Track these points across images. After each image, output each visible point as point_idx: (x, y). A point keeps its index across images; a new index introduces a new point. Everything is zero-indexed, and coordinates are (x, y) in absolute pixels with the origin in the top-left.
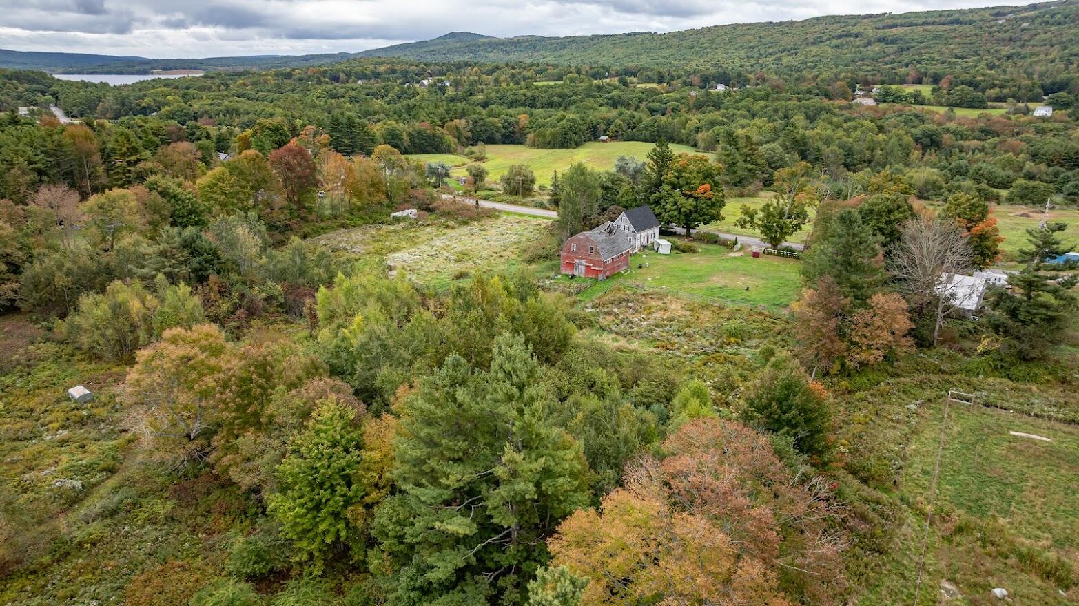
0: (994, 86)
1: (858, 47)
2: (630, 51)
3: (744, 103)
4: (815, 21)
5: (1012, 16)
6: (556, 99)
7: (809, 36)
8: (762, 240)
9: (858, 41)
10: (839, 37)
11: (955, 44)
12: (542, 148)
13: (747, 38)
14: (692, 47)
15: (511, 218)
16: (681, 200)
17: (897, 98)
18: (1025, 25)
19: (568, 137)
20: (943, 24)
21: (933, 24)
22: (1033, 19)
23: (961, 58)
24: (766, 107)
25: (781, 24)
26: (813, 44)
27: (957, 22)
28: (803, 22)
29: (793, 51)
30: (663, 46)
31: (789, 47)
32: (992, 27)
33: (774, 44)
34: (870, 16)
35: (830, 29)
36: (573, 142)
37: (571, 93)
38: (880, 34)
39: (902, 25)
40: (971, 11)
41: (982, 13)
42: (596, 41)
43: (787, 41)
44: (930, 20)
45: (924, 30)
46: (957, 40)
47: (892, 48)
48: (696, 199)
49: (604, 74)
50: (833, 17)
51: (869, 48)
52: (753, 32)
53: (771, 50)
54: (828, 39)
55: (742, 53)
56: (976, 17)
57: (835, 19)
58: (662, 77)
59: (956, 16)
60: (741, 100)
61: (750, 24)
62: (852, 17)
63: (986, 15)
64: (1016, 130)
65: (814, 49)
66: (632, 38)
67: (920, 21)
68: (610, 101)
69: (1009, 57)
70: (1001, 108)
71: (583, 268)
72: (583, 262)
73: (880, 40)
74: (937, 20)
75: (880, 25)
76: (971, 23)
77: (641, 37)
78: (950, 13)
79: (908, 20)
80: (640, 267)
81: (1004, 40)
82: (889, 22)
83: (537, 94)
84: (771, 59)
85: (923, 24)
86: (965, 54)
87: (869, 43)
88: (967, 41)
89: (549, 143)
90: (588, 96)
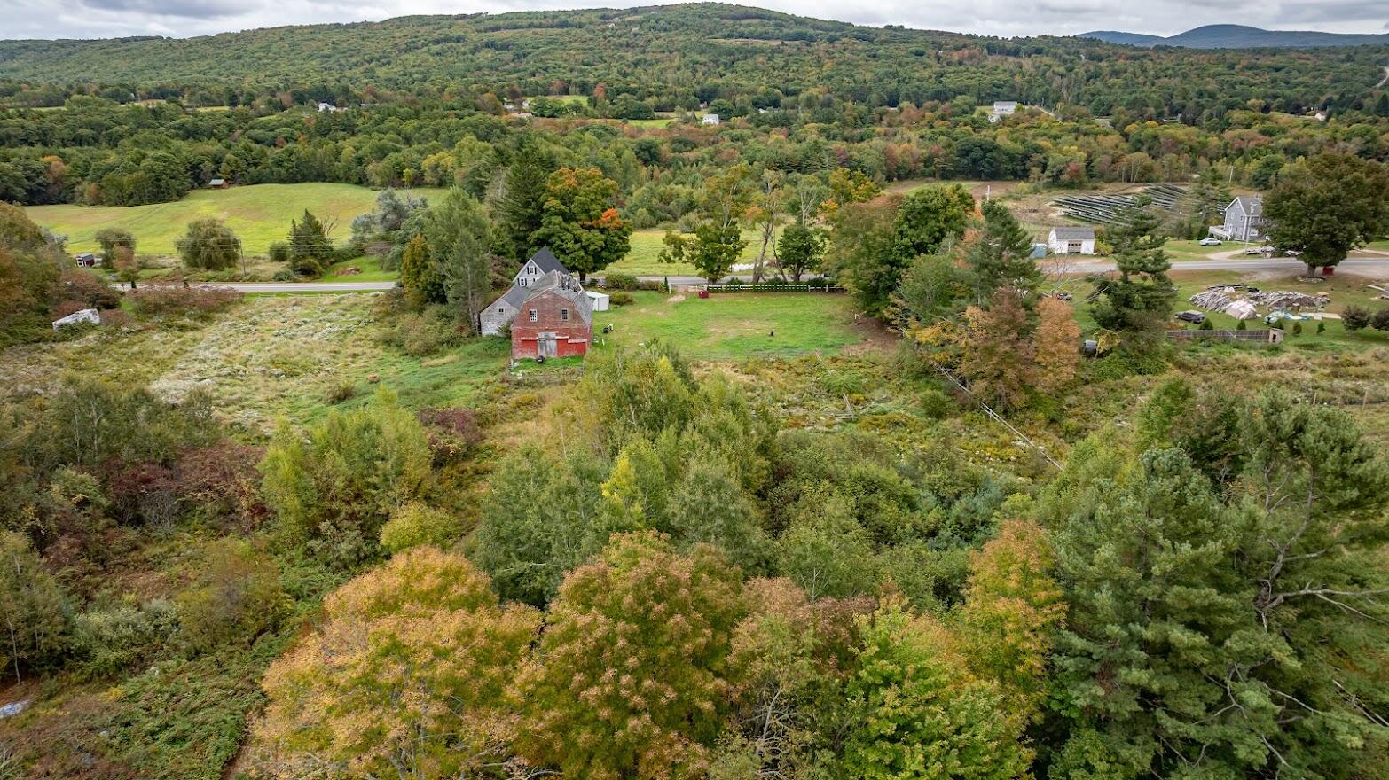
0: (650, 94)
1: (464, 54)
2: (139, 63)
3: (387, 124)
4: (398, 23)
5: (617, 20)
6: (84, 131)
7: (398, 41)
8: (700, 275)
9: (461, 47)
10: (437, 42)
11: (574, 49)
12: (116, 204)
13: (314, 44)
14: (239, 58)
15: (271, 301)
16: (585, 235)
17: (557, 111)
18: (635, 30)
19: (163, 183)
20: (552, 27)
21: (540, 26)
22: (641, 24)
23: (589, 64)
24: (421, 127)
25: (353, 26)
26: (408, 50)
27: (564, 25)
28: (382, 23)
29: (384, 59)
30: (192, 56)
31: (377, 55)
32: (604, 31)
33: (353, 51)
34: (464, 17)
35: (422, 32)
36: (172, 192)
37: (108, 122)
38: (486, 37)
39: (506, 28)
40: (576, 12)
41: (587, 15)
42: (71, 49)
43: (371, 47)
44: (536, 22)
45: (535, 33)
46: (574, 44)
47: (507, 55)
48: (602, 231)
49: (127, 95)
50: (420, 17)
51: (478, 55)
52: (320, 36)
53: (354, 60)
54: (423, 45)
55: (315, 63)
56: (583, 20)
57: (422, 20)
58: (235, 96)
59: (563, 18)
60: (383, 121)
61: (311, 26)
62: (442, 17)
63: (593, 17)
64: (711, 139)
65: (410, 57)
66: (133, 45)
67: (526, 22)
68: (181, 132)
69: (636, 64)
70: (668, 118)
71: (554, 344)
72: (552, 335)
73: (489, 45)
74: (544, 21)
75: (482, 27)
76: (581, 26)
77: (148, 43)
78: (556, 14)
79: (511, 21)
80: (606, 331)
81: (621, 45)
82: (492, 24)
83: (47, 124)
84: (358, 71)
85: (530, 26)
86: (591, 60)
87: (476, 50)
88: (584, 46)
89: (131, 196)
90: (140, 125)
